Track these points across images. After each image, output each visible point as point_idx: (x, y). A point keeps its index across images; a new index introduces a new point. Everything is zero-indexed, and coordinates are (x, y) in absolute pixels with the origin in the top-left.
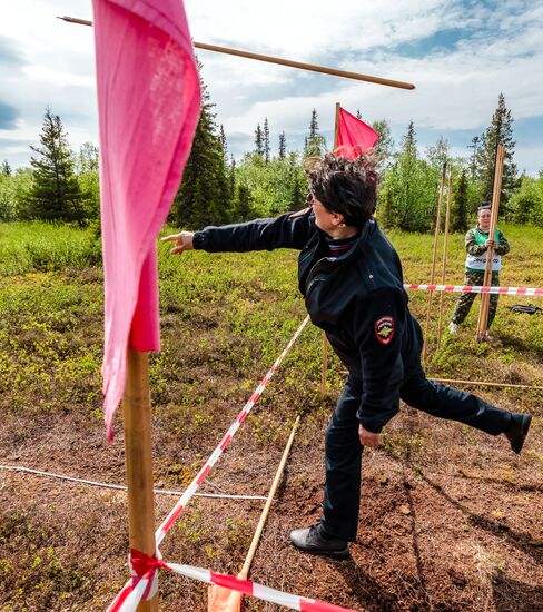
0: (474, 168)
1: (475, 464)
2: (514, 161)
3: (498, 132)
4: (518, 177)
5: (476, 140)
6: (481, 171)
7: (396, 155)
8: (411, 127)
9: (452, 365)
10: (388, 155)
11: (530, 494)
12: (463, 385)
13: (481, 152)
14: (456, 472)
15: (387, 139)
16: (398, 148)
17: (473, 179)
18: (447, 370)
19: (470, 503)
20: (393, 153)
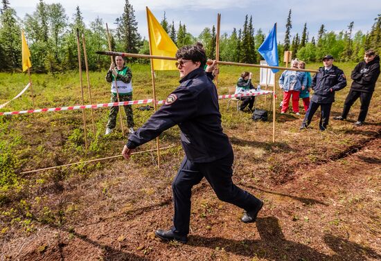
0: (119, 35)
1: (110, 210)
2: (138, 32)
3: (128, 16)
4: (142, 40)
5: (118, 20)
6: (123, 37)
7: (71, 25)
8: (78, 9)
9: (103, 149)
10: (66, 25)
11: (141, 216)
12: (108, 160)
13: (121, 27)
14: (98, 220)
15: (63, 15)
16: (72, 22)
17: (120, 41)
18: (99, 153)
19: (105, 238)
20: (68, 24)
